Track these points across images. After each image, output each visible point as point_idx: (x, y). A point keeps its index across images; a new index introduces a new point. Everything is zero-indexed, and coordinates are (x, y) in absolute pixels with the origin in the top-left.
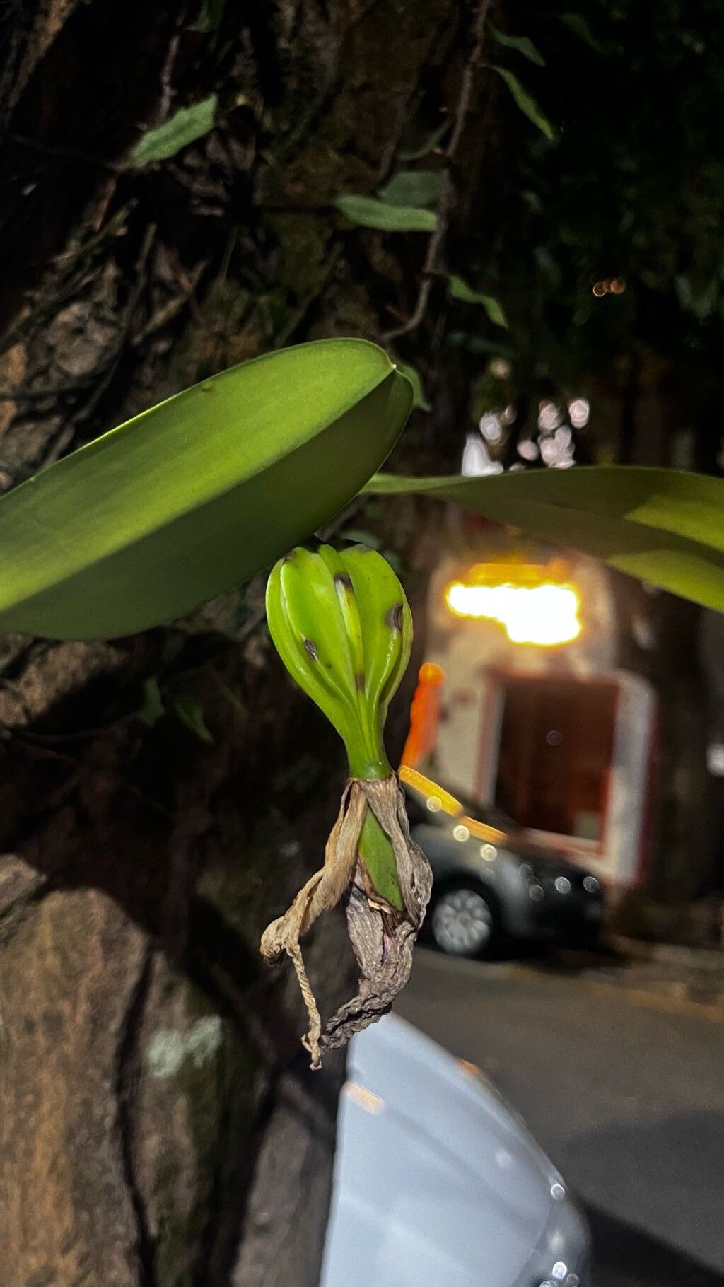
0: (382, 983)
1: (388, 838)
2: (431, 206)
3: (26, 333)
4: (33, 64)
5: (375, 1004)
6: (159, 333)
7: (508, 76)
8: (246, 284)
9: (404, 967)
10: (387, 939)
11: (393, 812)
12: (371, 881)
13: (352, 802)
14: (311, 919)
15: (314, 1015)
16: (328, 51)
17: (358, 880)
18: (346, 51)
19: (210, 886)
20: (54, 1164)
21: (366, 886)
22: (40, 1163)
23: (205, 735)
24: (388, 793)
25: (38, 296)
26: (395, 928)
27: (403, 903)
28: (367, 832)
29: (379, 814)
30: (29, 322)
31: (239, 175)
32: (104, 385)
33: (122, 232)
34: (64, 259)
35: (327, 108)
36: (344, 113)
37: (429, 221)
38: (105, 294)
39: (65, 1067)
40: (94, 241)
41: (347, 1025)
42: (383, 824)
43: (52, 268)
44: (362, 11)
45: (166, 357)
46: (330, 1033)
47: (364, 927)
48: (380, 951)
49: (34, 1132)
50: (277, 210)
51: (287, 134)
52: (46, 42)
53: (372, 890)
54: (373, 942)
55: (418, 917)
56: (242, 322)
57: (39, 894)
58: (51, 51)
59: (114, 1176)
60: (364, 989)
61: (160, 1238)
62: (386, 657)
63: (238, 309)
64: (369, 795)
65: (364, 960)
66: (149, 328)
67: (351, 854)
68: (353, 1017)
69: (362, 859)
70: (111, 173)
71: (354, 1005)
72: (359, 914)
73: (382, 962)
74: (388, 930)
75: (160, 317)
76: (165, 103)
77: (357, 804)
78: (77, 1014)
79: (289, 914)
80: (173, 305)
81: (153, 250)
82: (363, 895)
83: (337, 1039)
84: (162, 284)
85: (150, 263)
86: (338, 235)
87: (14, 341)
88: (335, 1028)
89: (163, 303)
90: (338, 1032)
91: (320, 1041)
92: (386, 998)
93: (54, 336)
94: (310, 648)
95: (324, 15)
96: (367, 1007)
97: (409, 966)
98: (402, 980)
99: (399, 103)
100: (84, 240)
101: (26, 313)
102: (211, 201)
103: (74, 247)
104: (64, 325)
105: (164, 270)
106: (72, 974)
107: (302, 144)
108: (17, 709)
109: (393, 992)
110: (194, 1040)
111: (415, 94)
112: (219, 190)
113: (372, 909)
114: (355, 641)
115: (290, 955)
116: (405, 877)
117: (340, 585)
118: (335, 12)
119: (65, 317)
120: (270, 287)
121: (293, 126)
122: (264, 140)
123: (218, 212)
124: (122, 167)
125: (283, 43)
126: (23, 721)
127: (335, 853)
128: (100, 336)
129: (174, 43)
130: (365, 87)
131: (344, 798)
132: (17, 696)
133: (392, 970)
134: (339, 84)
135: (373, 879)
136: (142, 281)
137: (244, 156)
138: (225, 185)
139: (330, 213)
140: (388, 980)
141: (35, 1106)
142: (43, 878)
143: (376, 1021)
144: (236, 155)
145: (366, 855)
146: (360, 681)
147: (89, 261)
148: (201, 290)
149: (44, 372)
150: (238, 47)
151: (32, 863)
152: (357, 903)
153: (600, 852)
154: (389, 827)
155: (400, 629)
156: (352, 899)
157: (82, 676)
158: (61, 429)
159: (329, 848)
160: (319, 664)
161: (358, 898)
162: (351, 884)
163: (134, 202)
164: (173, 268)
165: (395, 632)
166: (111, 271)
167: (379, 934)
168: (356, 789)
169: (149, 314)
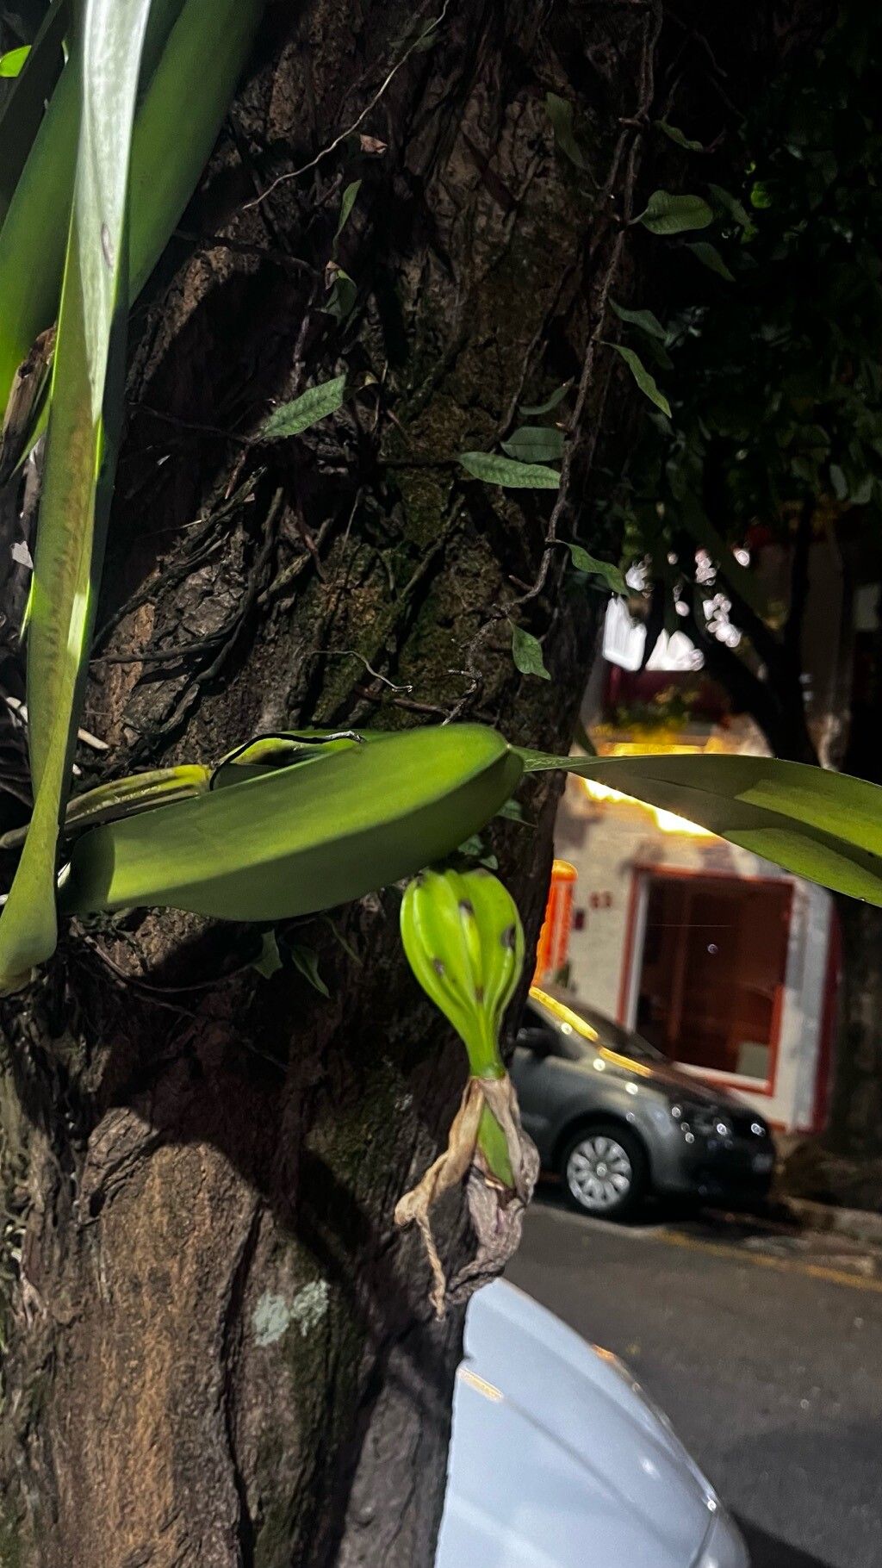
0: (497, 1249)
1: (502, 1129)
2: (554, 464)
3: (155, 595)
4: (168, 339)
5: (491, 1267)
6: (284, 591)
7: (628, 355)
8: (369, 539)
9: (514, 1236)
10: (501, 1211)
11: (506, 1106)
12: (487, 1163)
13: (473, 1097)
14: (438, 1194)
15: (440, 1277)
16: (452, 310)
17: (477, 1162)
18: (471, 308)
19: (320, 1140)
20: (156, 1434)
21: (483, 1168)
22: (142, 1433)
23: (322, 988)
24: (502, 1090)
25: (168, 559)
26: (507, 1202)
27: (514, 1182)
28: (485, 1123)
29: (495, 1109)
30: (159, 585)
31: (364, 437)
32: (230, 644)
33: (251, 498)
34: (196, 526)
35: (451, 366)
36: (468, 370)
37: (552, 479)
38: (232, 557)
39: (169, 1328)
40: (224, 509)
41: (467, 1285)
42: (498, 1117)
43: (184, 534)
44: (487, 266)
45: (290, 611)
46: (452, 1292)
47: (482, 1202)
48: (494, 1222)
49: (136, 1399)
50: (401, 467)
51: (411, 393)
52: (181, 320)
53: (489, 1171)
54: (489, 1215)
55: (526, 1195)
56: (365, 576)
57: (150, 1148)
58: (185, 329)
59: (217, 1451)
60: (481, 1255)
61: (260, 1522)
62: (501, 972)
63: (361, 565)
64: (486, 1092)
65: (481, 1229)
66: (274, 586)
67: (471, 1141)
68: (472, 1278)
69: (480, 1145)
70: (243, 445)
71: (473, 1268)
72: (478, 1190)
73: (496, 1232)
74: (502, 1204)
75: (284, 576)
76: (295, 378)
77: (476, 1099)
78: (184, 1273)
79: (419, 1189)
80: (298, 563)
81: (280, 512)
82: (481, 1175)
83: (458, 1297)
84: (287, 543)
85: (276, 525)
86: (461, 487)
87: (144, 601)
88: (457, 1287)
89: (289, 561)
90: (460, 1291)
91: (444, 1298)
92: (500, 1262)
93: (183, 599)
94: (438, 965)
95: (449, 275)
96: (483, 1269)
97: (519, 1236)
98: (513, 1247)
99: (523, 355)
100: (214, 509)
101: (157, 574)
102: (338, 461)
103: (204, 516)
104: (193, 589)
105: (291, 531)
106: (180, 1232)
107: (426, 402)
108: (134, 959)
109: (505, 1257)
110: (300, 1306)
111: (538, 345)
112: (345, 450)
113: (488, 1187)
114: (476, 959)
115: (420, 1224)
116: (516, 1162)
117: (464, 911)
118: (459, 270)
119: (192, 581)
120: (392, 543)
121: (418, 386)
122: (388, 401)
123: (342, 470)
124: (253, 438)
125: (409, 307)
126: (139, 971)
127: (458, 1139)
128: (227, 599)
129: (305, 323)
130: (489, 343)
131: (465, 1093)
132: (136, 948)
133: (504, 1239)
134: (463, 344)
135: (490, 1161)
136: (269, 542)
137: (369, 418)
138: (350, 445)
139: (453, 466)
140: (501, 1248)
141: (140, 1371)
142: (155, 1133)
143: (490, 1282)
144: (362, 417)
145: (484, 1141)
146: (480, 994)
147: (218, 528)
148: (326, 546)
149: (172, 632)
150: (365, 312)
151: (143, 1117)
152: (476, 1181)
153: (769, 1093)
154: (503, 1120)
155: (514, 948)
156: (472, 1178)
157: (199, 927)
158: (187, 687)
159: (452, 1135)
160: (445, 979)
161: (477, 1177)
162: (471, 1165)
163: (262, 470)
164: (297, 526)
165: (509, 952)
166: (240, 535)
167: (494, 1208)
168: (476, 1086)
169: (274, 573)
